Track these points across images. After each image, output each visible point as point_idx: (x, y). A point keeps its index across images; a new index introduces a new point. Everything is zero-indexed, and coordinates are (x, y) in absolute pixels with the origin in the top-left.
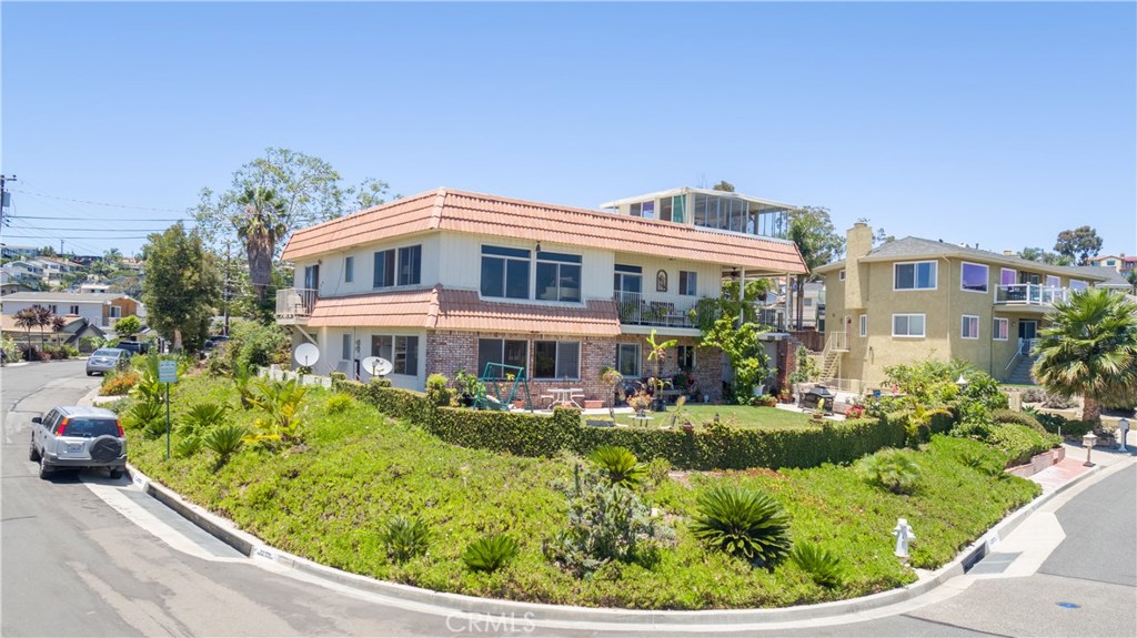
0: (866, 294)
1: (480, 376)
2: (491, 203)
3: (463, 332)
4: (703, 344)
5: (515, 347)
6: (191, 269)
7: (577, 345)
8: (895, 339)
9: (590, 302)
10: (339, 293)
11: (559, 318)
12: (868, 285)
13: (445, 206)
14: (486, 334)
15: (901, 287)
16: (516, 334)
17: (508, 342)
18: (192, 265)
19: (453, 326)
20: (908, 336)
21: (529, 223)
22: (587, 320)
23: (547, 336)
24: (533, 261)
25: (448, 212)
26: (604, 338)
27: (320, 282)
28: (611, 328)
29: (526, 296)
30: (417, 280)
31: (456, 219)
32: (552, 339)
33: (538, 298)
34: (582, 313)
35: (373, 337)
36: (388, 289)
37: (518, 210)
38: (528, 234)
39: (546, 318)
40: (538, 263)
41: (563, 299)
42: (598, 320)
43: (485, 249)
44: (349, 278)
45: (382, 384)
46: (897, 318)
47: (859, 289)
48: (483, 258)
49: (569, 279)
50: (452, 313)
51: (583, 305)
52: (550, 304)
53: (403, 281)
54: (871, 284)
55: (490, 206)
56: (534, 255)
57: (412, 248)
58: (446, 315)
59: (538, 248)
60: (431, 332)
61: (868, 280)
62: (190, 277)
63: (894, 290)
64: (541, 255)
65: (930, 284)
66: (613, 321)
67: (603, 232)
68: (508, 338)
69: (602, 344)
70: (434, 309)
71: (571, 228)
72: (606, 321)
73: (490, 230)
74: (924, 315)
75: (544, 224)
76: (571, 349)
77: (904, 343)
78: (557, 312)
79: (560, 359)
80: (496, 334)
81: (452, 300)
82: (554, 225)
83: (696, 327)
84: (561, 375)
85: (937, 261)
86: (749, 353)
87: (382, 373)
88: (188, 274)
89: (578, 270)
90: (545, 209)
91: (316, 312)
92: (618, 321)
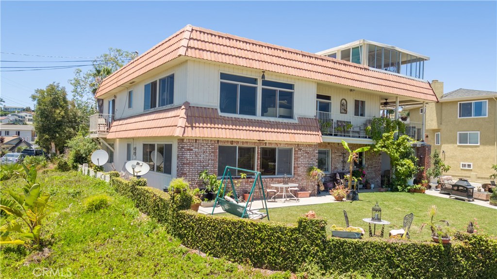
0: (440, 121)
1: (219, 175)
2: (228, 40)
3: (206, 141)
4: (375, 150)
5: (246, 152)
6: (61, 109)
7: (291, 150)
8: (459, 146)
9: (300, 119)
10: (124, 116)
11: (279, 130)
12: (441, 115)
13: (190, 39)
14: (224, 142)
15: (462, 116)
16: (247, 142)
17: (240, 148)
18: (61, 106)
19: (198, 136)
20: (468, 144)
21: (256, 56)
22: (298, 132)
23: (270, 143)
24: (260, 87)
25: (192, 43)
26: (310, 145)
27: (116, 110)
28: (315, 138)
29: (254, 114)
30: (171, 101)
31: (200, 50)
32: (273, 146)
33: (262, 115)
34: (295, 127)
35: (144, 145)
36: (153, 110)
37: (248, 47)
38: (256, 65)
39: (270, 130)
40: (263, 89)
41: (281, 116)
42: (306, 132)
43: (223, 76)
44: (130, 106)
45: (139, 183)
46: (460, 134)
47: (436, 118)
48: (221, 83)
49: (285, 102)
50: (197, 125)
51: (295, 121)
52: (272, 119)
53: (163, 103)
54: (443, 115)
55: (227, 42)
56: (260, 82)
57: (168, 77)
58: (192, 127)
59: (263, 77)
60: (181, 140)
61: (441, 112)
62: (59, 113)
63: (458, 118)
64: (265, 83)
65: (483, 113)
66: (317, 133)
67: (310, 67)
68: (241, 145)
69: (308, 149)
70: (182, 122)
71: (287, 63)
72: (312, 133)
73: (227, 59)
74: (479, 132)
75: (268, 59)
76: (287, 153)
77: (464, 148)
78: (277, 125)
79: (279, 161)
80: (232, 142)
81: (196, 115)
82: (275, 60)
83: (369, 138)
84: (279, 173)
85: (487, 101)
86: (405, 155)
87: (139, 174)
88: (58, 111)
89: (291, 94)
90: (268, 47)
91: (113, 129)
92: (320, 133)
